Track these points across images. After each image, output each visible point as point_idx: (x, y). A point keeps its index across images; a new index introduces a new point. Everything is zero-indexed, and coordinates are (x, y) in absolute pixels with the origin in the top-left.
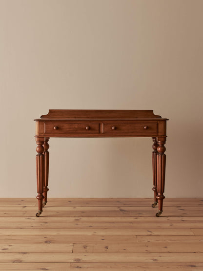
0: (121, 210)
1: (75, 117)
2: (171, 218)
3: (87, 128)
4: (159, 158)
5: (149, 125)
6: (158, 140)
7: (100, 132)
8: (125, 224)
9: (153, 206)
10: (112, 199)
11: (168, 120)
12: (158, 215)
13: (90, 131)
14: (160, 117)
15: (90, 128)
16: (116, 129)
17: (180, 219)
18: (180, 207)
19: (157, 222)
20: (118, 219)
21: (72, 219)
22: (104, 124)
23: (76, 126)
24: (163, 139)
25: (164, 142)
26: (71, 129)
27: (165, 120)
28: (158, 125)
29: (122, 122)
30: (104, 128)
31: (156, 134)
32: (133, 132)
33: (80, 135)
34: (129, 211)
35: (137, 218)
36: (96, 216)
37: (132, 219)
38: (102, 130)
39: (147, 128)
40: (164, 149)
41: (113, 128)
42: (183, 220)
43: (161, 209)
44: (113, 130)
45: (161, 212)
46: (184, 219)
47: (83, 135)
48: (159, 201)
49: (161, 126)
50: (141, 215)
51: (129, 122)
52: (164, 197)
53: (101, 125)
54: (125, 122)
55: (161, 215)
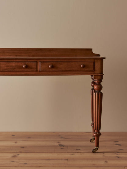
0: (60, 145)
1: (16, 56)
2: (106, 155)
3: (24, 66)
4: (95, 95)
5: (85, 63)
6: (95, 79)
7: (37, 71)
8: (61, 162)
9: (91, 141)
10: (54, 132)
11: (105, 58)
12: (94, 152)
13: (27, 70)
14: (99, 55)
15: (27, 67)
16: (53, 67)
17: (115, 155)
18: (117, 142)
19: (93, 159)
20: (55, 155)
21: (10, 155)
22: (42, 63)
23: (13, 64)
24: (99, 77)
25: (101, 80)
26: (8, 68)
27: (102, 59)
28: (94, 63)
29: (59, 60)
30: (41, 67)
31: (92, 73)
32: (70, 71)
33: (18, 73)
34: (67, 146)
35: (73, 155)
36: (35, 152)
37: (68, 156)
38: (39, 68)
39: (84, 66)
40: (100, 88)
41: (50, 66)
42: (118, 157)
43: (97, 146)
44: (50, 68)
45: (97, 149)
46: (120, 155)
47: (20, 73)
48: (95, 138)
49: (98, 65)
50: (78, 151)
51: (66, 60)
52: (100, 134)
53: (38, 64)
54: (62, 60)
55: (97, 151)
